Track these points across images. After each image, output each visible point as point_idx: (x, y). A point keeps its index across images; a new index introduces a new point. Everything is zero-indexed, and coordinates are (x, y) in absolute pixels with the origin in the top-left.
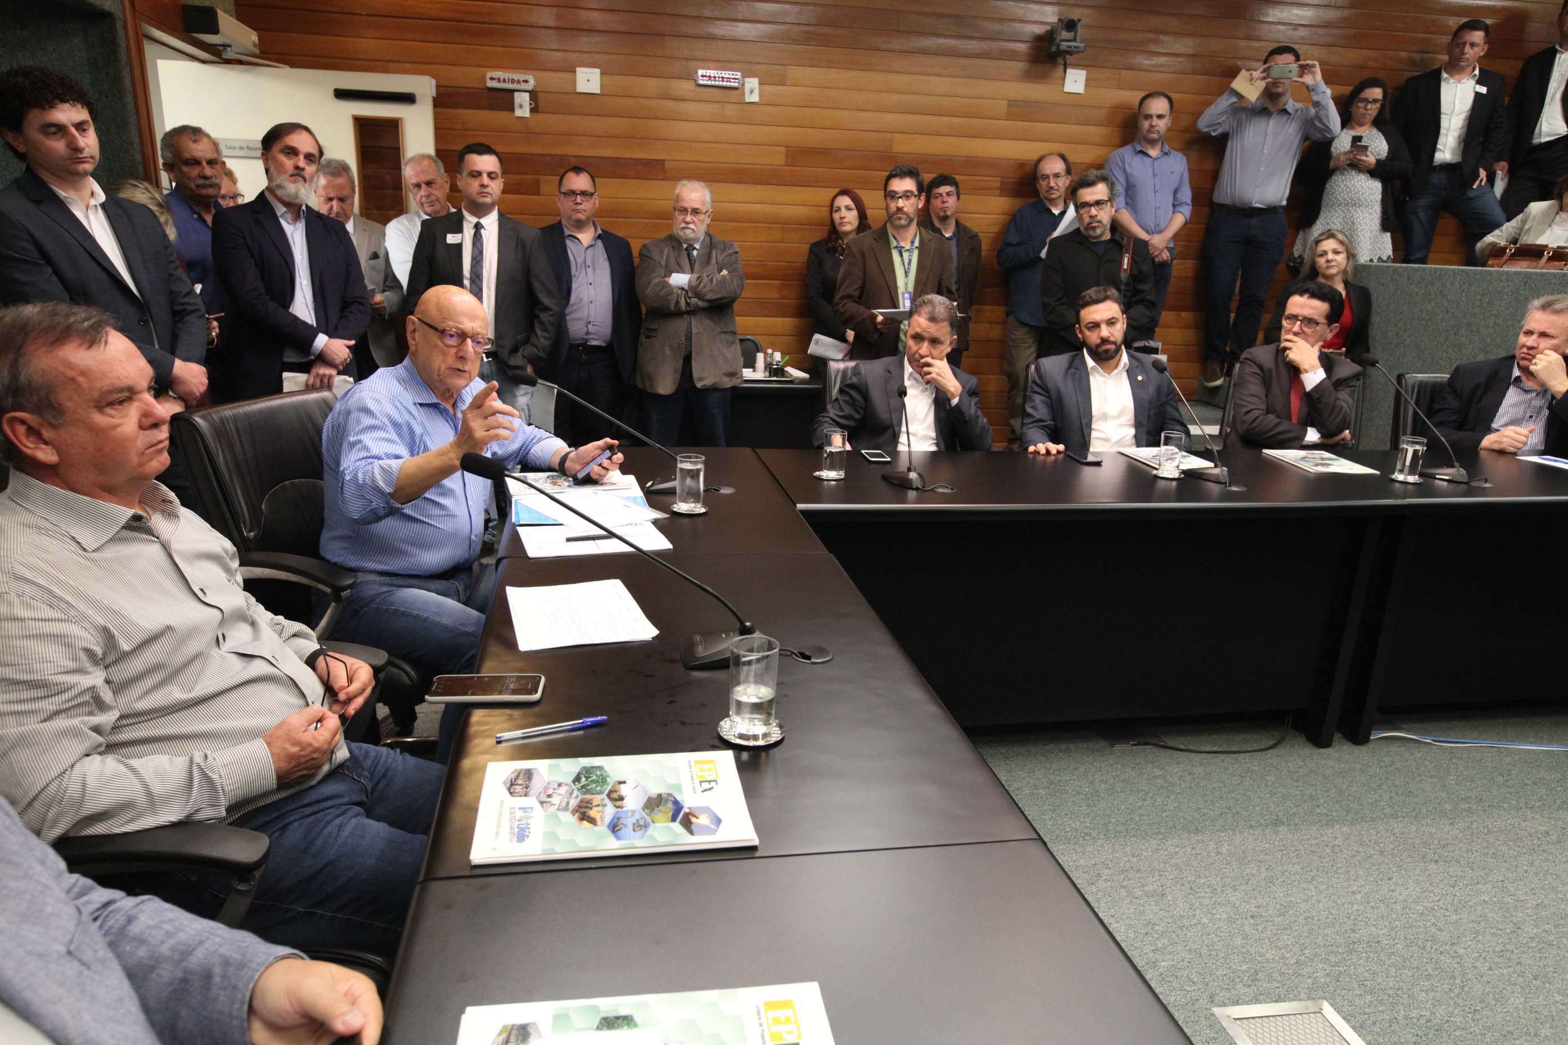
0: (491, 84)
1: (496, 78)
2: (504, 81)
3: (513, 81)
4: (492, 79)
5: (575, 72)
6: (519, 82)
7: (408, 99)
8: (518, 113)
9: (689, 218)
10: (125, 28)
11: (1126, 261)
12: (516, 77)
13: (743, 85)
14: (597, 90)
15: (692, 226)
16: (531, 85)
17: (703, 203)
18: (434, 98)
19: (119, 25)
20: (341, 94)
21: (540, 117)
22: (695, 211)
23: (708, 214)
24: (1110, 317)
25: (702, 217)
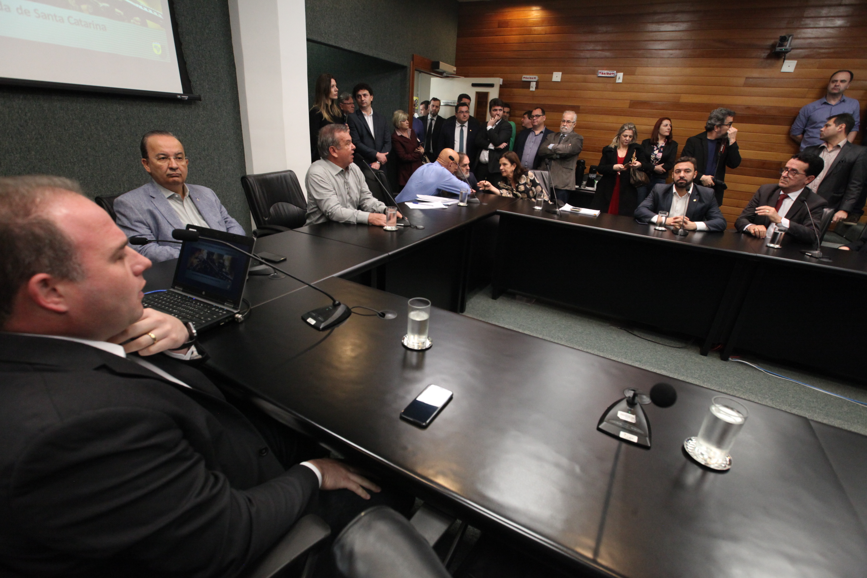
0: (524, 79)
1: (526, 78)
2: (528, 78)
3: (531, 78)
4: (524, 78)
5: (553, 74)
6: (533, 78)
7: (491, 85)
8: (531, 89)
9: (565, 124)
10: (410, 70)
11: (722, 148)
12: (532, 76)
13: (616, 76)
14: (559, 80)
15: (566, 127)
16: (536, 80)
17: (572, 119)
18: (500, 85)
19: (408, 70)
20: (474, 85)
21: (539, 90)
22: (568, 122)
23: (574, 123)
24: (687, 168)
25: (571, 124)
